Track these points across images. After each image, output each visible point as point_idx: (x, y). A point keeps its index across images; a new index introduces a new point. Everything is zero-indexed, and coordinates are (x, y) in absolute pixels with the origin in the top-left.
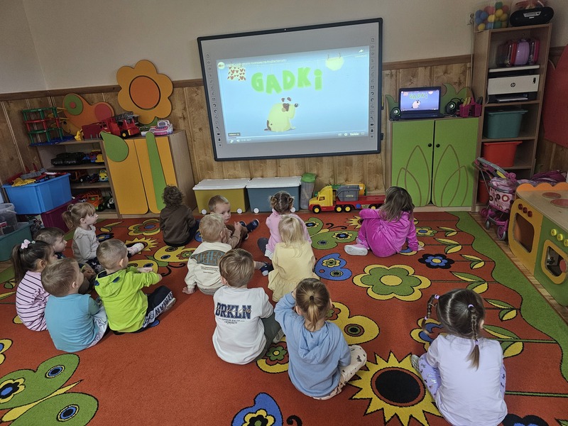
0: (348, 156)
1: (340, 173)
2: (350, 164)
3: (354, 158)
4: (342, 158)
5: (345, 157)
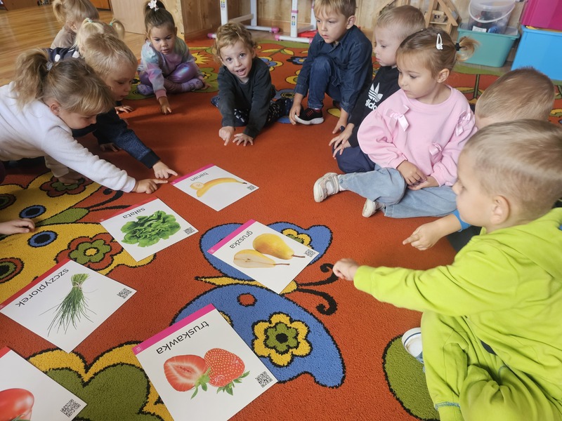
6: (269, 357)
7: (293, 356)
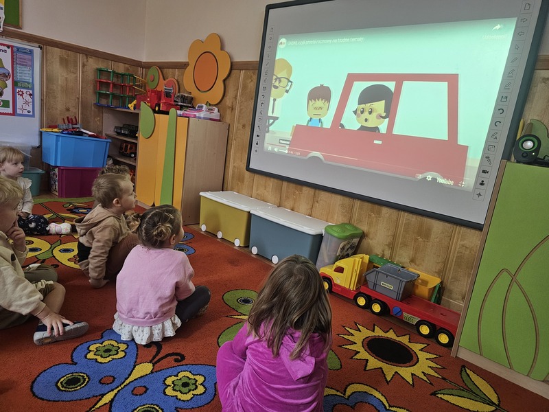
0: (426, 220)
1: (404, 244)
2: (425, 234)
3: (437, 226)
4: (414, 219)
5: (419, 218)
6: (194, 395)
7: (201, 384)
